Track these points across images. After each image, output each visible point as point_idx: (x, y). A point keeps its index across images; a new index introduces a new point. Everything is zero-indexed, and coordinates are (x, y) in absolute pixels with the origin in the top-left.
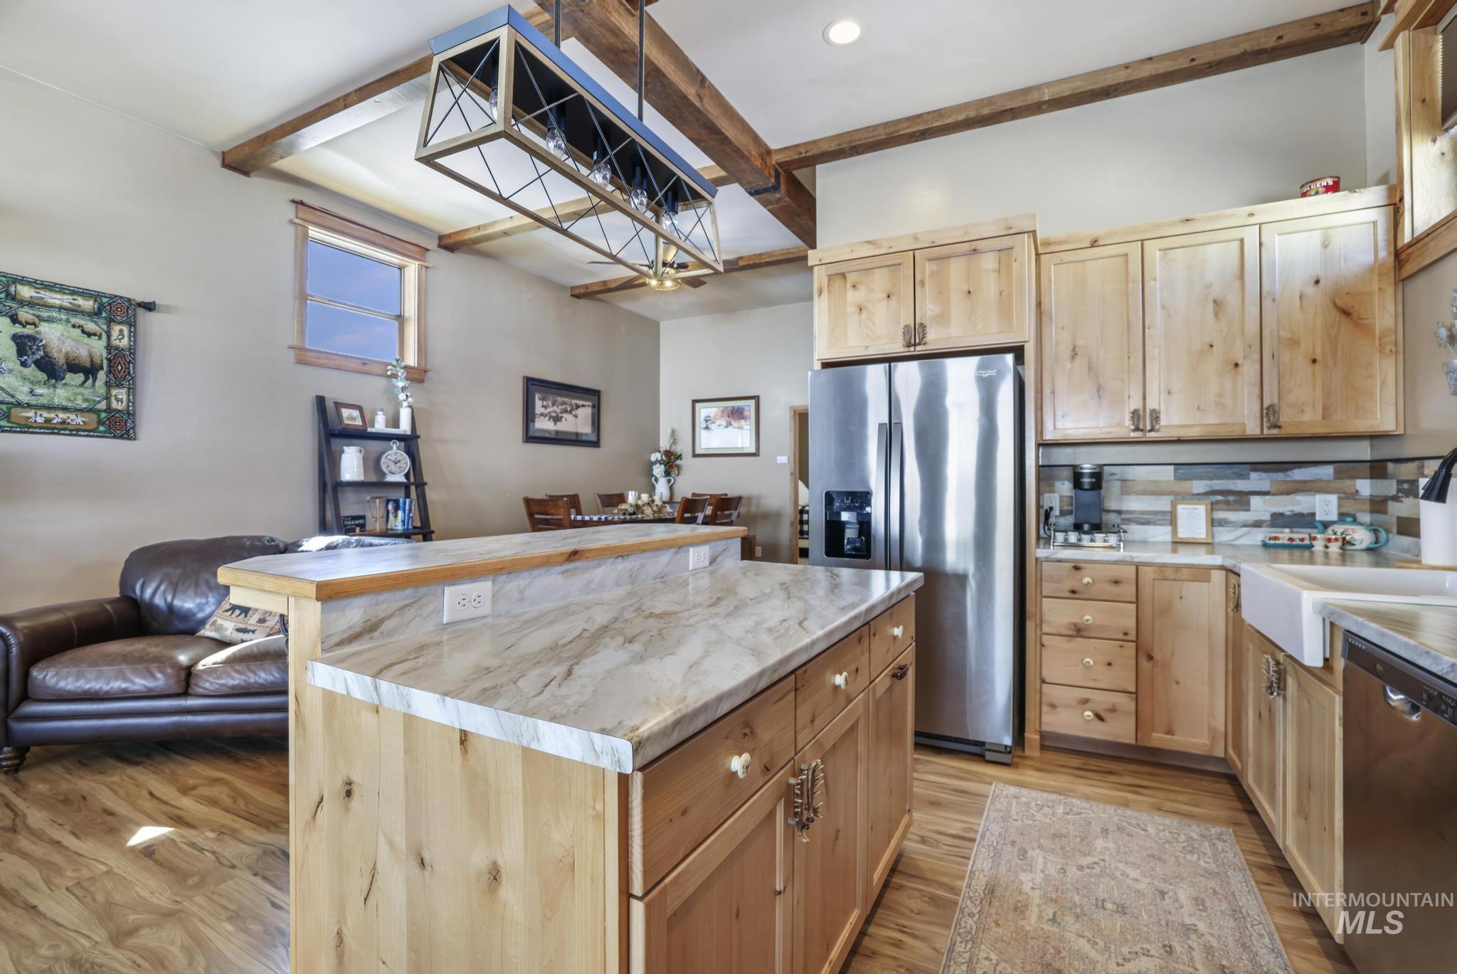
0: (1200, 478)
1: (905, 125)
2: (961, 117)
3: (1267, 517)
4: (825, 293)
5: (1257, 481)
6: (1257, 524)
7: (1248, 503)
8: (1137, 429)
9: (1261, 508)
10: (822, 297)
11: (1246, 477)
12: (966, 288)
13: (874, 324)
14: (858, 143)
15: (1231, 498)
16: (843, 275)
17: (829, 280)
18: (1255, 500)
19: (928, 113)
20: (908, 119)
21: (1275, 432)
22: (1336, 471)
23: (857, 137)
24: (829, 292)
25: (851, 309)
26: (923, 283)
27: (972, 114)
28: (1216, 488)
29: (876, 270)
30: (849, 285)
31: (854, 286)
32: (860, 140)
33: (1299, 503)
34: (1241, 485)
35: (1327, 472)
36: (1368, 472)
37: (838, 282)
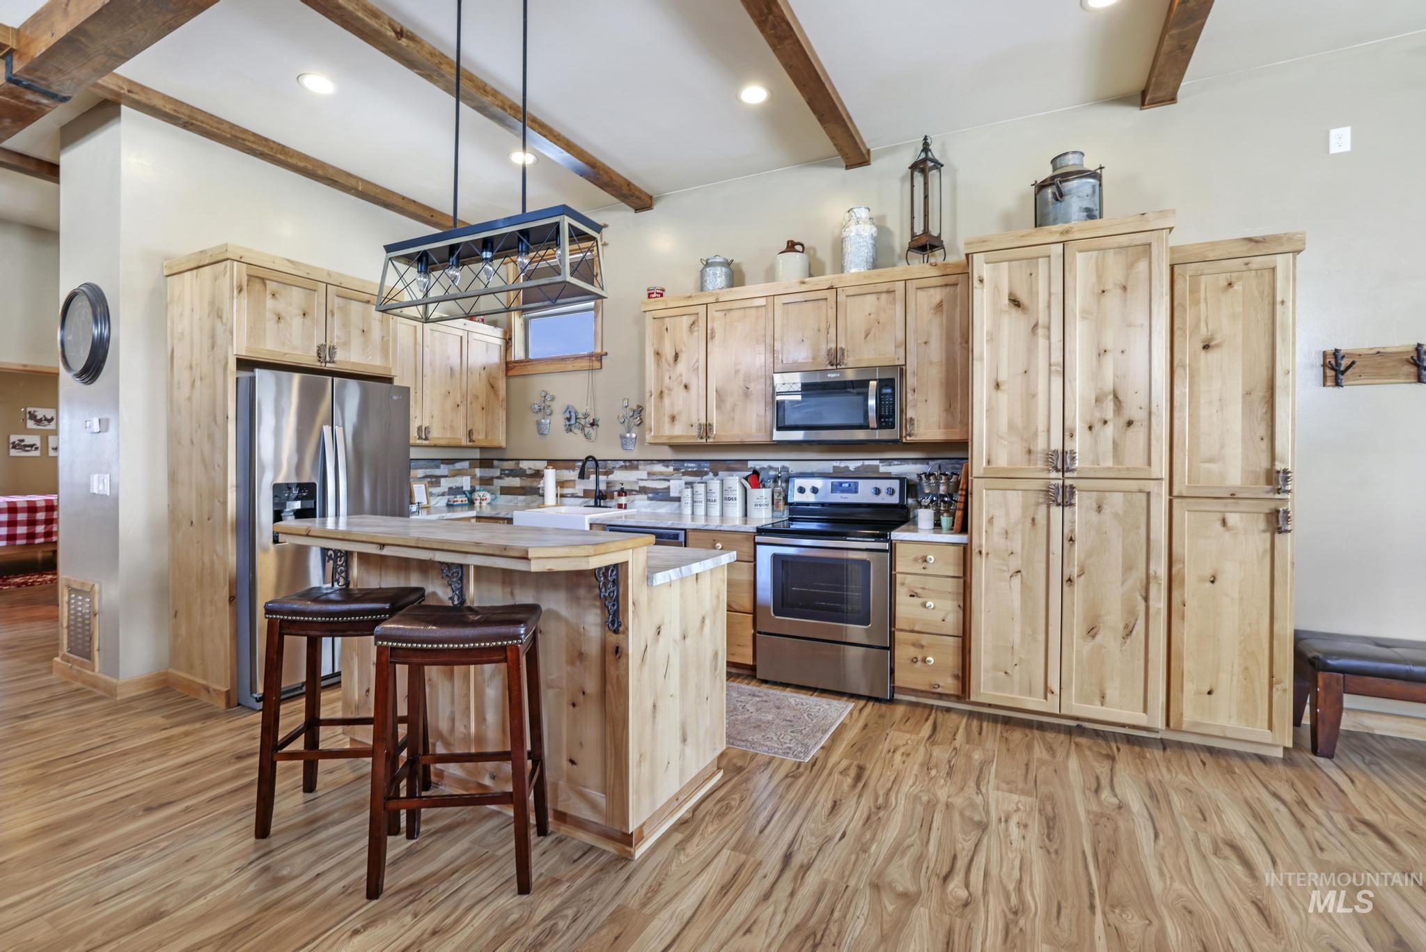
0: (421, 468)
1: (252, 138)
2: (301, 164)
3: (446, 490)
4: (245, 293)
5: (443, 470)
6: (443, 494)
7: (440, 483)
8: (420, 438)
9: (445, 484)
10: (242, 294)
11: (438, 467)
12: (361, 327)
13: (291, 335)
14: (198, 123)
15: (434, 480)
16: (263, 280)
17: (248, 281)
18: (443, 480)
19: (274, 142)
20: (254, 135)
21: (471, 444)
22: (470, 464)
23: (200, 117)
24: (248, 292)
25: (269, 315)
26: (333, 315)
27: (310, 167)
28: (428, 474)
29: (294, 288)
30: (268, 292)
31: (273, 295)
32: (202, 122)
33: (457, 482)
34: (437, 472)
35: (466, 464)
36: (478, 465)
37: (257, 286)
